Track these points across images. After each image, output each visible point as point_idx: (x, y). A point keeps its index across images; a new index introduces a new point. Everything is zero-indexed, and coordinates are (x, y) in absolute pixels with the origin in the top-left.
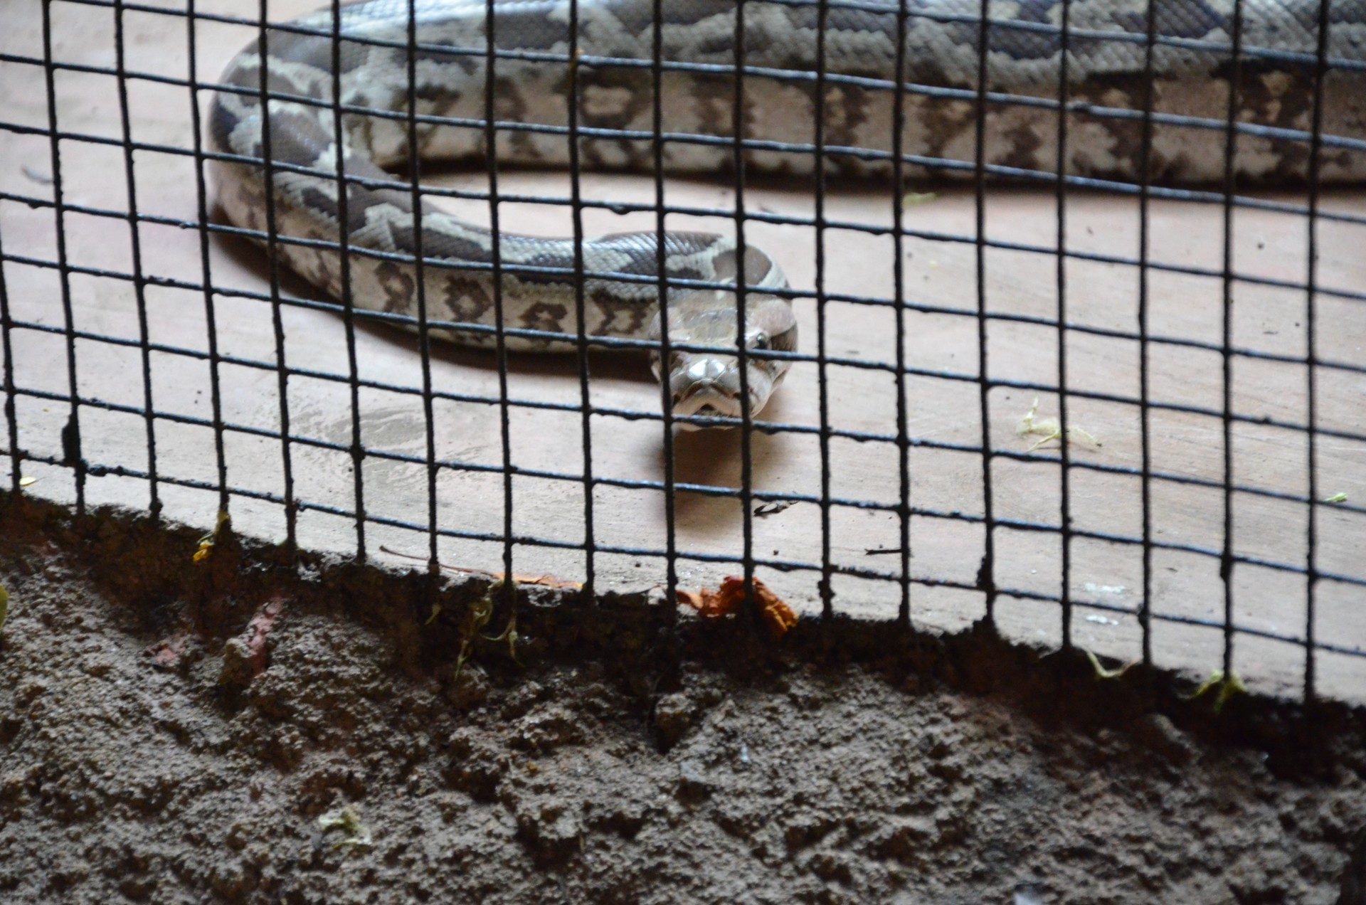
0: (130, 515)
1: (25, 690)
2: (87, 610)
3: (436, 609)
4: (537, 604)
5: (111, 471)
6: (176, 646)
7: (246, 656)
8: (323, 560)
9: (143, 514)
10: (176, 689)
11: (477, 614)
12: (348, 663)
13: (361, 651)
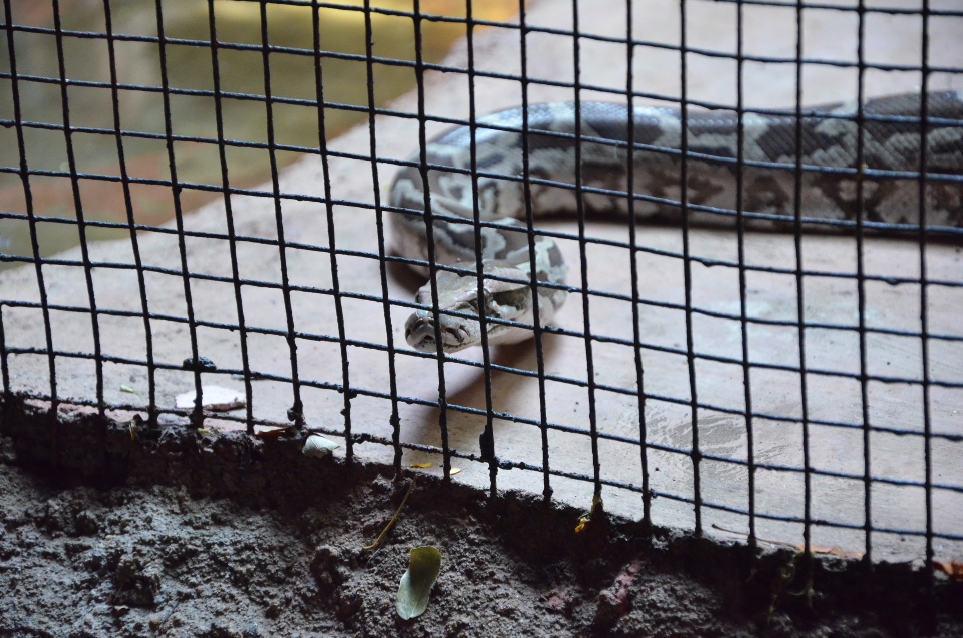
0: (529, 498)
1: (453, 626)
2: (498, 567)
3: (753, 571)
4: (828, 569)
5: (516, 466)
6: (562, 594)
7: (614, 604)
8: (670, 534)
9: (539, 497)
10: (562, 626)
11: (785, 576)
12: (688, 610)
13: (698, 601)
